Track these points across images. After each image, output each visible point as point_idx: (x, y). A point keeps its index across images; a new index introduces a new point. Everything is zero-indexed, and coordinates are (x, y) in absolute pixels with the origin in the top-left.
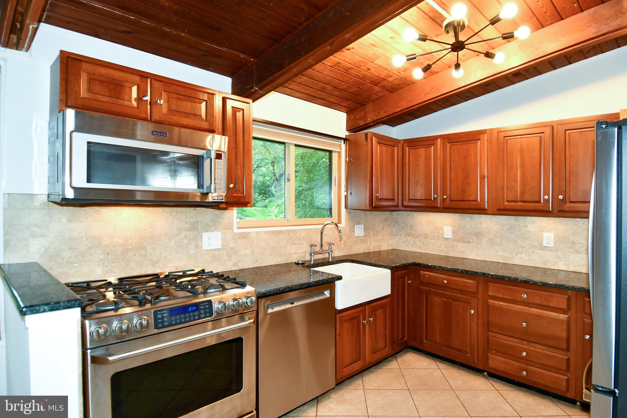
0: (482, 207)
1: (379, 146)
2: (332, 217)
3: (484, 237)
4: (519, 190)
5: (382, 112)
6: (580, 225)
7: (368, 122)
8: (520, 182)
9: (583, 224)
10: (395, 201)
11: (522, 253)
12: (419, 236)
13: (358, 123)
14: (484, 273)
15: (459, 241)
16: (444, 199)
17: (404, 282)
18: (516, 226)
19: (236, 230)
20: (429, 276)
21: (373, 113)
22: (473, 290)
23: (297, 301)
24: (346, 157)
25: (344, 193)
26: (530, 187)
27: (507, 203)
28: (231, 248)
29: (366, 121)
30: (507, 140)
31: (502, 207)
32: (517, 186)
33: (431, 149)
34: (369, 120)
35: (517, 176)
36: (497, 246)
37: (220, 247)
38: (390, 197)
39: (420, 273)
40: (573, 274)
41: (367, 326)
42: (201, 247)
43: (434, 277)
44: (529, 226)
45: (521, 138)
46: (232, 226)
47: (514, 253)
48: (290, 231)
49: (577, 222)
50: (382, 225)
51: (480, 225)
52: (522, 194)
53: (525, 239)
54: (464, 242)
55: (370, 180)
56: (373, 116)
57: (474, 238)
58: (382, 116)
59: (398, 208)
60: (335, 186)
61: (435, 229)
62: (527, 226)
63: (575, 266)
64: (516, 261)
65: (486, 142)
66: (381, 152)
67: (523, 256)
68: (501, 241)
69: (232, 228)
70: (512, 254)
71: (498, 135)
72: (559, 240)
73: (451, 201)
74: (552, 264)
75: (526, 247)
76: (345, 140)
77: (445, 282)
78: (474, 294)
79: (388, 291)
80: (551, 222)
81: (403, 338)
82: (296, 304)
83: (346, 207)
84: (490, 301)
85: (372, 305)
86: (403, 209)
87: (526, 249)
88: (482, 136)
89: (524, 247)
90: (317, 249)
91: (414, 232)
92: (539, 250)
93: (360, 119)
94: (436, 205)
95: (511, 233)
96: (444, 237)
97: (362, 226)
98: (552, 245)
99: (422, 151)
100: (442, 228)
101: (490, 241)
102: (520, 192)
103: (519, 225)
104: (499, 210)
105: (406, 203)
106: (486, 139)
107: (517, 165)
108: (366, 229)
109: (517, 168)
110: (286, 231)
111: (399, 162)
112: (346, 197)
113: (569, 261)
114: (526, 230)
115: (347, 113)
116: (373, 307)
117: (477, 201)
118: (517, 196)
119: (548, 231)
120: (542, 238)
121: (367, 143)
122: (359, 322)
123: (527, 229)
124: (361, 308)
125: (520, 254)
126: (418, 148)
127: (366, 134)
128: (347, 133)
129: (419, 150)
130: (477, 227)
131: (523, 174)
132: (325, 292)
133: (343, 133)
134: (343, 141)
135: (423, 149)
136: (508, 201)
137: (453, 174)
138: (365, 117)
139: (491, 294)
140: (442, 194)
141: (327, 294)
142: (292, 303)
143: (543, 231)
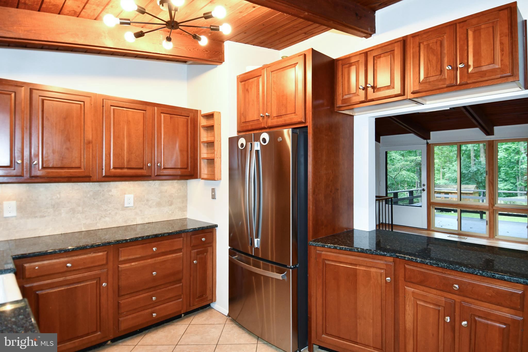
3: (63, 207)
4: (125, 158)
6: (152, 186)
8: (127, 150)
9: (154, 185)
11: (105, 216)
14: (118, 241)
18: (100, 191)
22: (102, 263)
26: (135, 155)
27: (113, 170)
32: (124, 154)
35: (124, 145)
36: (79, 214)
40: (147, 225)
44: (112, 191)
45: (126, 110)
47: (98, 218)
49: (150, 183)
51: (58, 195)
52: (129, 161)
53: (108, 203)
62: (110, 191)
63: (148, 218)
64: (100, 226)
67: (107, 219)
68: (84, 208)
70: (96, 220)
72: (138, 199)
74: (132, 221)
75: (109, 210)
77: (69, 265)
80: (131, 186)
84: (121, 266)
87: (110, 212)
89: (107, 211)
92: (121, 211)
95: (94, 199)
98: (132, 205)
101: (70, 211)
102: (126, 160)
103: (103, 191)
107: (124, 134)
109: (124, 138)
113: (144, 216)
114: (109, 195)
118: (124, 163)
119: (129, 193)
120: (124, 200)
123: (110, 193)
125: (104, 218)
131: (129, 144)
136: (114, 168)
139: (122, 259)
143: (125, 194)
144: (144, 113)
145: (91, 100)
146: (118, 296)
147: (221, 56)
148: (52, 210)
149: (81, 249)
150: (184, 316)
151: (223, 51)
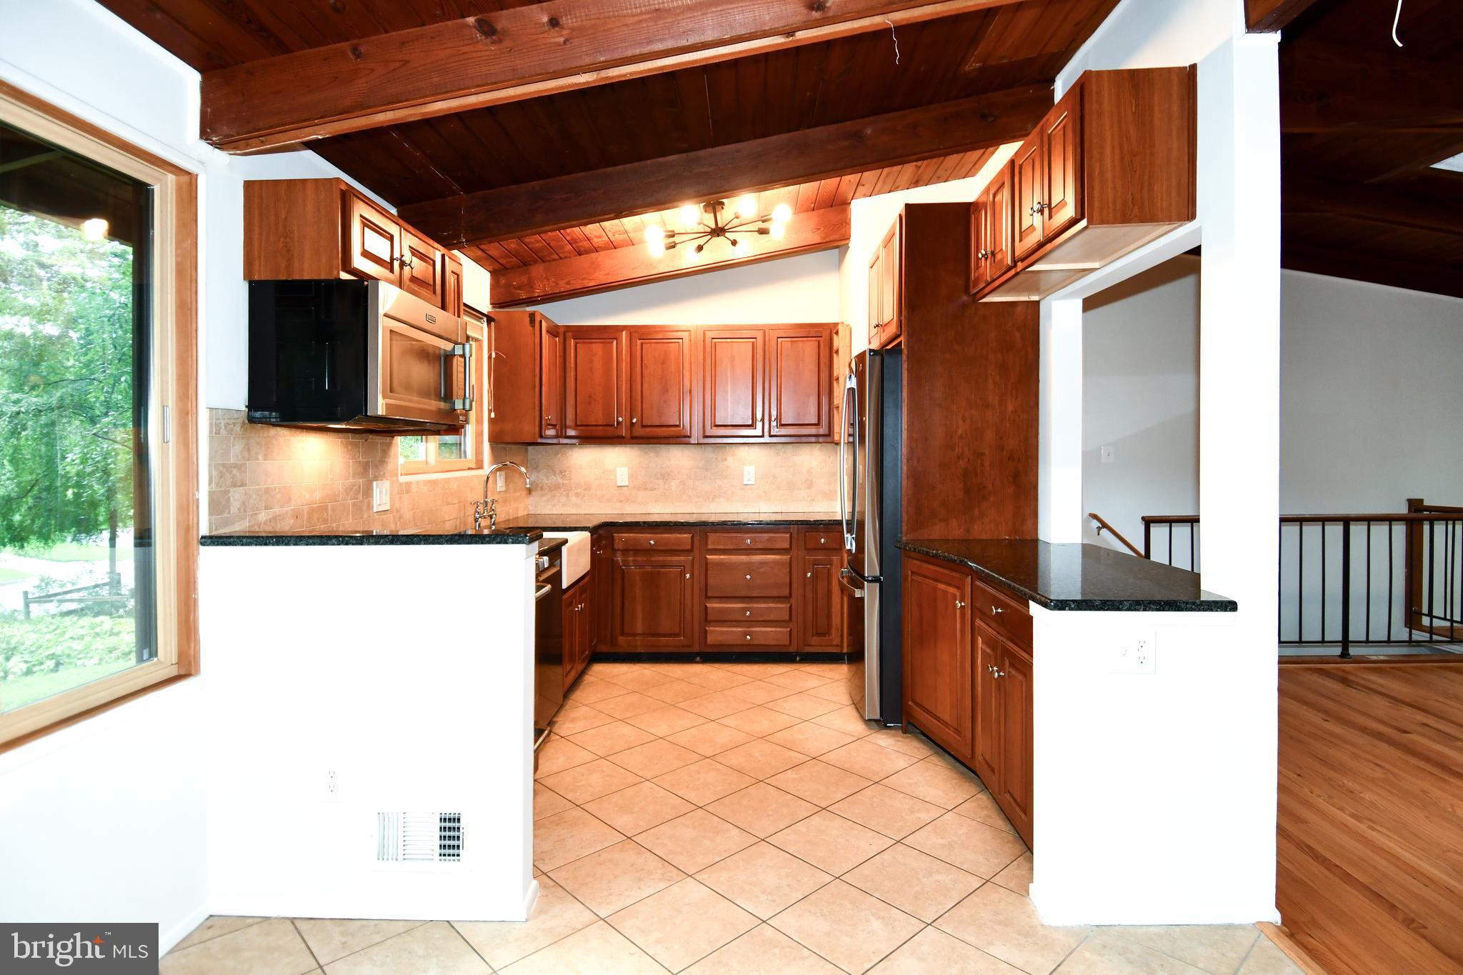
3: (673, 479)
7: (537, 295)
11: (720, 497)
12: (575, 487)
13: (516, 295)
15: (639, 489)
16: (632, 424)
18: (713, 459)
24: (490, 350)
30: (715, 343)
33: (612, 347)
36: (690, 490)
43: (637, 539)
45: (731, 342)
47: (711, 497)
51: (667, 463)
53: (724, 478)
54: (646, 489)
56: (545, 285)
57: (661, 482)
58: (562, 290)
61: (603, 472)
62: (726, 459)
67: (722, 500)
68: (695, 482)
70: (708, 502)
71: (704, 334)
73: (640, 427)
75: (725, 488)
76: (489, 317)
77: (652, 542)
84: (709, 557)
88: (685, 334)
92: (738, 490)
93: (519, 288)
94: (619, 434)
96: (616, 483)
98: (753, 481)
99: (597, 348)
100: (614, 472)
103: (717, 459)
106: (690, 338)
114: (723, 465)
115: (492, 273)
117: (678, 426)
119: (750, 463)
120: (743, 474)
121: (532, 329)
123: (725, 463)
125: (718, 498)
126: (591, 343)
127: (532, 315)
128: (493, 307)
129: (594, 345)
130: (664, 466)
133: (486, 306)
134: (485, 319)
135: (601, 345)
138: (530, 285)
139: (710, 547)
140: (630, 415)
143: (744, 464)
144: (753, 343)
145: (690, 335)
146: (706, 597)
147: (844, 229)
148: (661, 481)
149: (664, 525)
150: (799, 660)
151: (848, 220)
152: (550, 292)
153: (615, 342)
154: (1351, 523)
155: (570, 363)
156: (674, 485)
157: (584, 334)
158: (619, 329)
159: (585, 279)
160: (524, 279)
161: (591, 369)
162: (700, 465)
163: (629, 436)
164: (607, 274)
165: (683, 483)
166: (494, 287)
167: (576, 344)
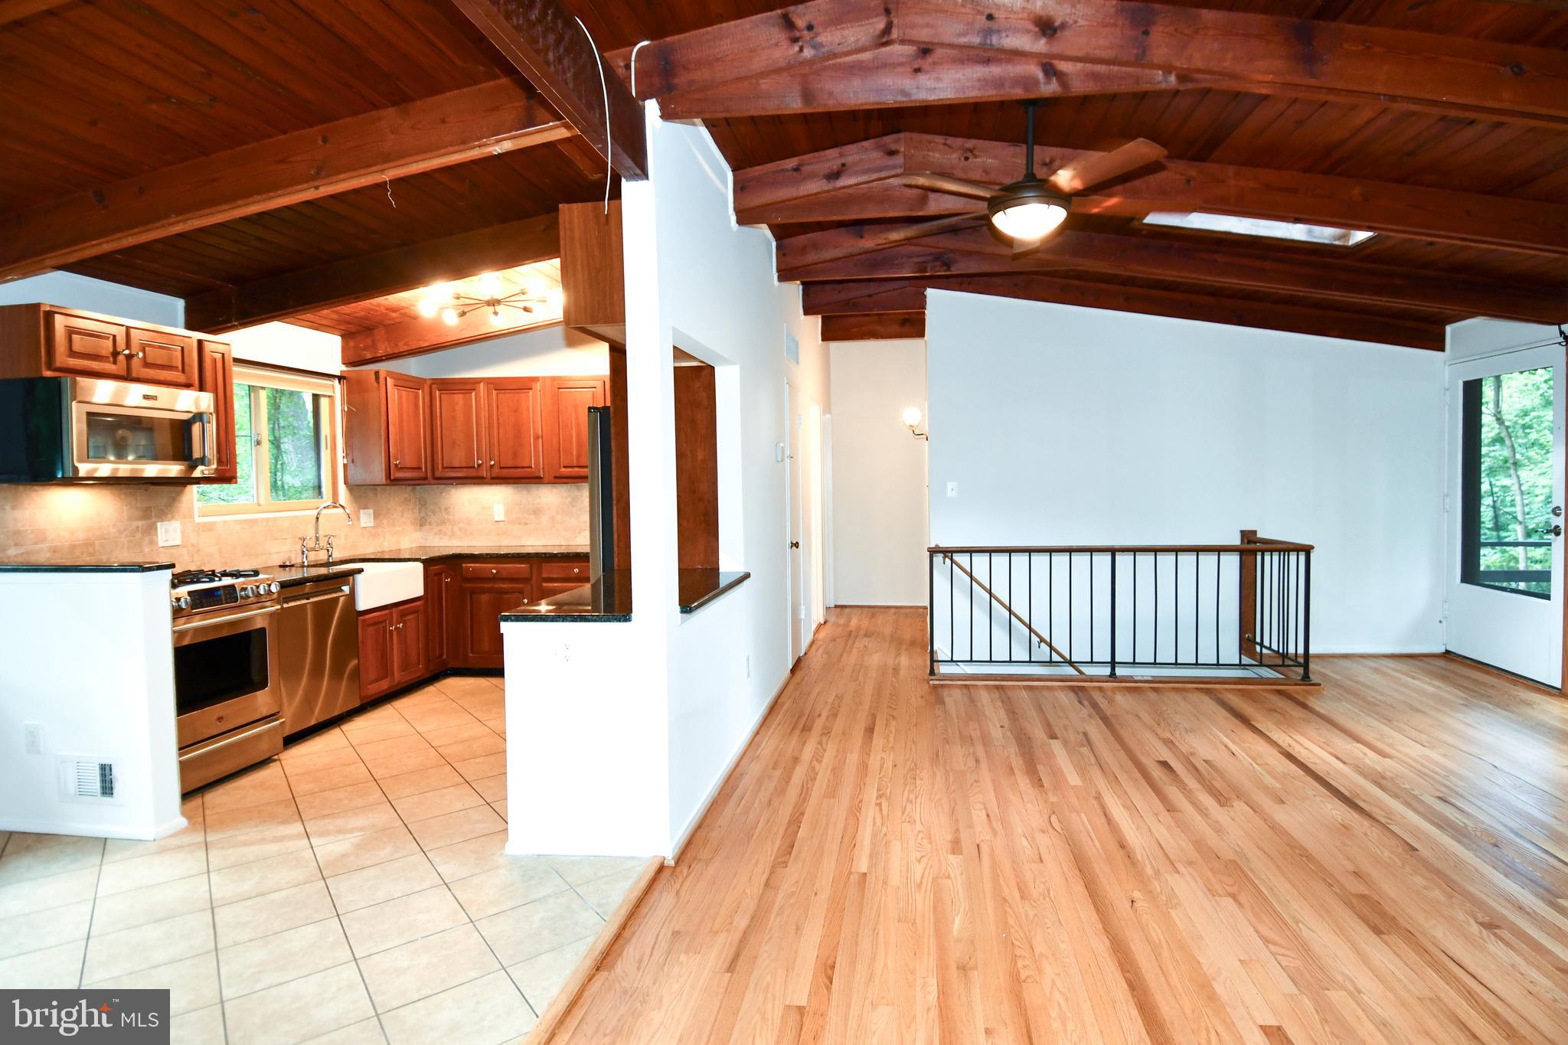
0: (537, 475)
1: (396, 390)
2: (322, 498)
3: (543, 514)
4: (574, 453)
5: (401, 344)
7: (380, 355)
10: (422, 472)
12: (458, 522)
13: (363, 355)
15: (514, 523)
16: (492, 466)
17: (440, 580)
19: (198, 520)
20: (474, 569)
21: (386, 343)
22: (526, 575)
23: (313, 597)
24: (343, 404)
25: (341, 461)
27: (563, 470)
28: (193, 545)
29: (376, 353)
30: (563, 392)
31: (557, 475)
33: (472, 398)
34: (381, 353)
35: (573, 436)
37: (178, 542)
38: (414, 465)
39: (462, 566)
41: (395, 633)
42: (157, 543)
43: (480, 568)
46: (193, 512)
47: (578, 531)
48: (268, 520)
50: (400, 509)
51: (538, 500)
52: (579, 457)
54: (520, 523)
55: (385, 440)
56: (386, 347)
57: (532, 517)
58: (401, 350)
59: (426, 482)
60: (327, 448)
61: (482, 509)
65: (539, 393)
66: (400, 398)
68: (562, 517)
69: (192, 516)
70: (575, 533)
71: (552, 384)
73: (501, 468)
76: (340, 378)
77: (494, 571)
78: (527, 580)
79: (419, 591)
81: (441, 655)
82: (312, 600)
83: (346, 483)
84: (544, 584)
85: (401, 608)
86: (435, 481)
88: (534, 384)
90: (311, 544)
91: (451, 517)
93: (365, 349)
94: (480, 475)
95: (573, 506)
96: (493, 519)
97: (371, 511)
99: (459, 398)
100: (490, 507)
101: (549, 520)
103: (581, 496)
104: (556, 477)
105: (437, 474)
106: (539, 388)
108: (376, 516)
110: (263, 520)
111: (426, 412)
112: (345, 466)
115: (343, 336)
116: (401, 610)
117: (531, 467)
118: (573, 460)
121: (379, 386)
122: (385, 628)
124: (387, 612)
126: (453, 393)
127: (376, 371)
128: (344, 368)
129: (455, 395)
130: (535, 503)
132: (343, 588)
133: (337, 367)
134: (337, 381)
135: (460, 395)
136: (564, 467)
137: (501, 432)
138: (374, 346)
140: (488, 458)
141: (346, 589)
142: (308, 599)
144: (593, 392)
152: (391, 352)
153: (473, 394)
154: (1117, 553)
155: (436, 412)
156: (544, 519)
157: (446, 386)
158: (477, 381)
159: (418, 340)
160: (369, 341)
161: (454, 417)
162: (567, 502)
163: (489, 476)
164: (438, 336)
165: (552, 518)
166: (345, 349)
167: (441, 394)
